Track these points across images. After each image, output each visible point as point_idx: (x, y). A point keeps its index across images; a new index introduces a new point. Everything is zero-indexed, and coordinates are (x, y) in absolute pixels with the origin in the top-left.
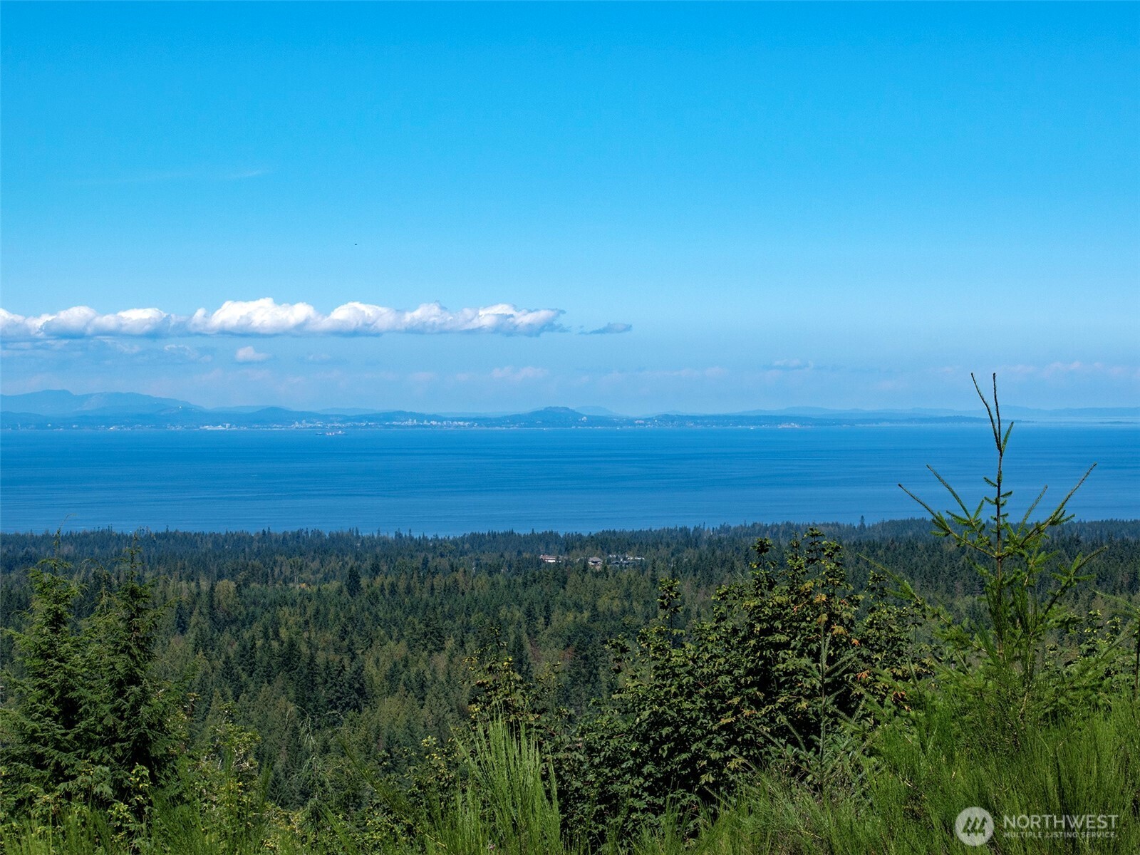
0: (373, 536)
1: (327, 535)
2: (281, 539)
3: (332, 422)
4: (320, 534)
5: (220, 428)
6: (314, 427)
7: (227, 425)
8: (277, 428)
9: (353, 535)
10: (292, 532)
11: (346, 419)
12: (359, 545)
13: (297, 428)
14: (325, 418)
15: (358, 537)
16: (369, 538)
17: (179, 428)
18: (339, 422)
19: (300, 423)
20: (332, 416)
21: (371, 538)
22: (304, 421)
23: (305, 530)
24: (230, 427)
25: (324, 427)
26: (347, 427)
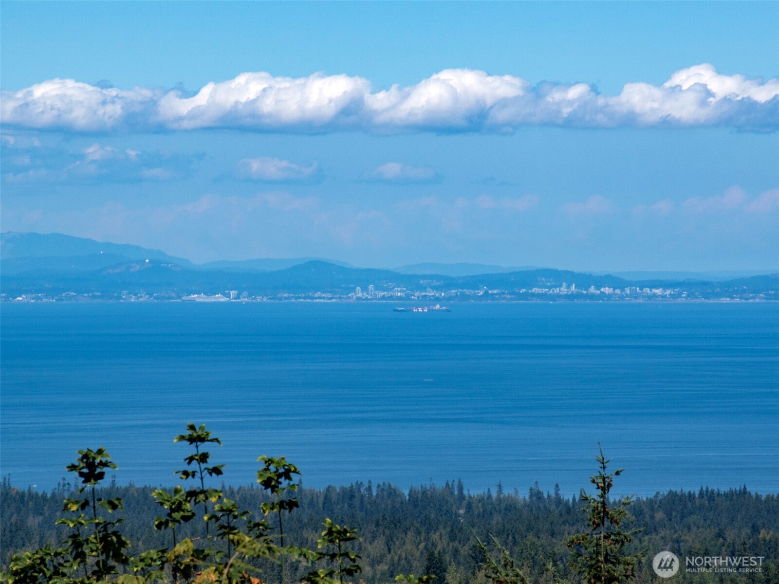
0: (490, 497)
1: (406, 493)
2: (321, 499)
3: (423, 288)
4: (392, 493)
5: (219, 298)
6: (391, 298)
7: (233, 293)
8: (321, 298)
9: (452, 493)
10: (341, 488)
11: (448, 283)
12: (462, 512)
13: (358, 299)
14: (411, 281)
15: (462, 497)
16: (481, 500)
17: (144, 298)
18: (434, 288)
19: (365, 289)
20: (424, 277)
21: (485, 500)
22: (371, 287)
23: (366, 485)
24: (238, 297)
25: (408, 297)
26: (450, 298)
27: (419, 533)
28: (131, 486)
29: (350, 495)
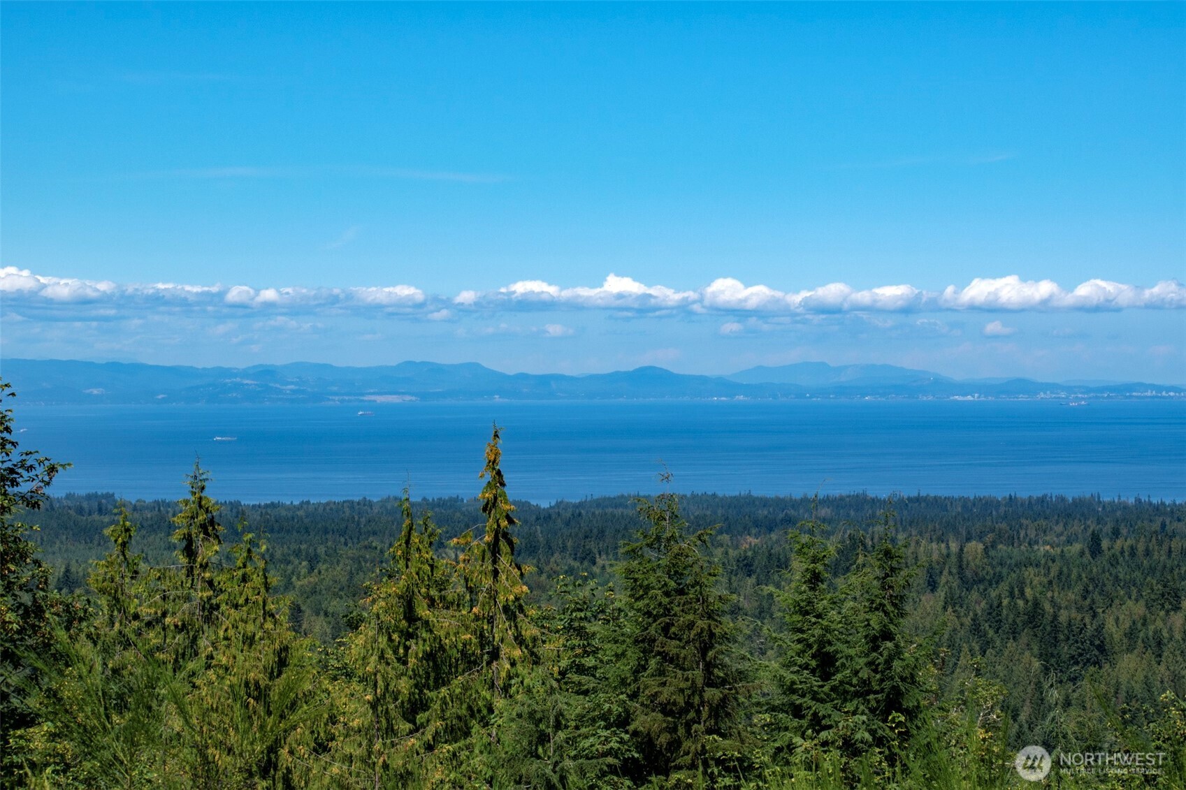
0: (1114, 501)
1: (1071, 500)
2: (1027, 503)
3: (1076, 393)
4: (1063, 499)
5: (969, 398)
6: (1059, 398)
7: (976, 395)
8: (1022, 398)
9: (1094, 500)
11: (1089, 390)
12: (1100, 509)
13: (1042, 398)
14: (1069, 389)
15: (1100, 502)
16: (1110, 503)
17: (931, 398)
18: (1082, 393)
19: (1045, 393)
20: (1075, 387)
21: (1112, 503)
22: (1048, 392)
23: (1049, 495)
24: (979, 397)
25: (1067, 398)
26: (1090, 398)
27: (1081, 521)
28: (928, 495)
29: (1042, 500)
